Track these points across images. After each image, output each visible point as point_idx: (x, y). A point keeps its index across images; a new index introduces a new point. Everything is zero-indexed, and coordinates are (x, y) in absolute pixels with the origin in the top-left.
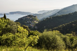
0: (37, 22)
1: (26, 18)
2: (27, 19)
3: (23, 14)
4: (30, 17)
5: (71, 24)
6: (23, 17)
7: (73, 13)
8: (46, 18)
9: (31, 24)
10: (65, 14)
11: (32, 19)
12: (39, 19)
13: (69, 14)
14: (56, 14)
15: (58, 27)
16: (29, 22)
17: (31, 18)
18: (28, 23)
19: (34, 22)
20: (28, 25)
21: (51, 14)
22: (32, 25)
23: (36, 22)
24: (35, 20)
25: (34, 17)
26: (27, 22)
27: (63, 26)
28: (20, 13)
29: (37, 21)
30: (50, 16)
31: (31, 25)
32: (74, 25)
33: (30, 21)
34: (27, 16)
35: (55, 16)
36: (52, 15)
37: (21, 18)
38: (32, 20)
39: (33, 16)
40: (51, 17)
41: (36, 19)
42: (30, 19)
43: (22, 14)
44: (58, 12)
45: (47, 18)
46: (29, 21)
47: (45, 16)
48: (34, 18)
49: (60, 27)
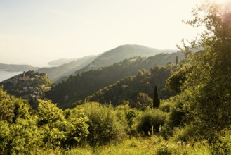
0: (49, 88)
1: (20, 79)
2: (23, 81)
3: (13, 71)
4: (31, 77)
5: (119, 85)
6: (13, 78)
7: (120, 63)
8: (68, 75)
9: (32, 93)
10: (107, 65)
11: (36, 80)
12: (53, 78)
13: (115, 64)
14: (89, 65)
15: (96, 94)
16: (28, 89)
17: (32, 79)
18: (27, 91)
19: (41, 89)
20: (26, 96)
21: (78, 67)
22: (36, 95)
23: (46, 88)
24: (43, 83)
25: (41, 75)
26: (22, 89)
27: (105, 90)
28: (3, 68)
29: (49, 85)
30: (77, 72)
31: (34, 96)
32: (124, 86)
33: (31, 86)
34: (22, 75)
35: (88, 70)
36: (80, 68)
37: (7, 80)
38: (35, 84)
39: (37, 74)
40: (80, 74)
41: (44, 80)
42: (30, 81)
43: (8, 71)
44: (93, 62)
45: (71, 77)
46: (27, 86)
47: (66, 72)
48: (39, 78)
49: (99, 93)
